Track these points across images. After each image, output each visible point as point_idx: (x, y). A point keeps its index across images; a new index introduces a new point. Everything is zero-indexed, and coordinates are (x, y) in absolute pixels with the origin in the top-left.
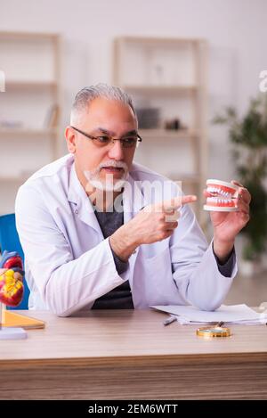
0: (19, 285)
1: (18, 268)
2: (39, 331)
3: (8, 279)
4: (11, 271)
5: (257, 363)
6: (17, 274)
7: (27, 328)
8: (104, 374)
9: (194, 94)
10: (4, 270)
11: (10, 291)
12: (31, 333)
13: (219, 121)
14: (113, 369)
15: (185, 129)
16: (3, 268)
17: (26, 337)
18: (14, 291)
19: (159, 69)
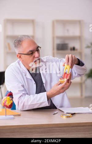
0: (11, 102)
1: (11, 96)
2: (19, 117)
3: (8, 100)
4: (9, 97)
5: (89, 126)
6: (11, 98)
7: (14, 116)
8: (38, 130)
9: (80, 38)
10: (6, 97)
11: (8, 104)
12: (16, 117)
13: (88, 47)
14: (41, 128)
15: (77, 50)
16: (6, 96)
17: (14, 118)
18: (10, 104)
19: (68, 30)
